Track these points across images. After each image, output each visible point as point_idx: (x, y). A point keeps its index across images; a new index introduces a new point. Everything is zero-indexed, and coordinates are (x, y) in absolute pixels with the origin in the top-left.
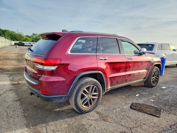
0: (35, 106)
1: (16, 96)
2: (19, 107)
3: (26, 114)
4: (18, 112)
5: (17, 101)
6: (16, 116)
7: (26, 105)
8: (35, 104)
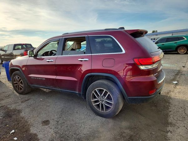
0: (156, 106)
1: (169, 134)
2: (171, 113)
3: (167, 104)
4: (174, 108)
5: (171, 123)
6: (176, 107)
7: (163, 112)
8: (153, 108)
